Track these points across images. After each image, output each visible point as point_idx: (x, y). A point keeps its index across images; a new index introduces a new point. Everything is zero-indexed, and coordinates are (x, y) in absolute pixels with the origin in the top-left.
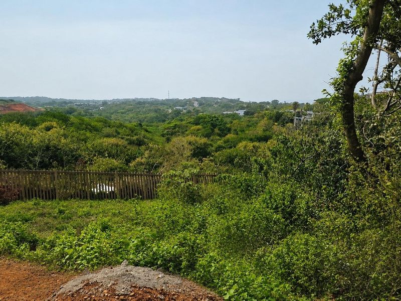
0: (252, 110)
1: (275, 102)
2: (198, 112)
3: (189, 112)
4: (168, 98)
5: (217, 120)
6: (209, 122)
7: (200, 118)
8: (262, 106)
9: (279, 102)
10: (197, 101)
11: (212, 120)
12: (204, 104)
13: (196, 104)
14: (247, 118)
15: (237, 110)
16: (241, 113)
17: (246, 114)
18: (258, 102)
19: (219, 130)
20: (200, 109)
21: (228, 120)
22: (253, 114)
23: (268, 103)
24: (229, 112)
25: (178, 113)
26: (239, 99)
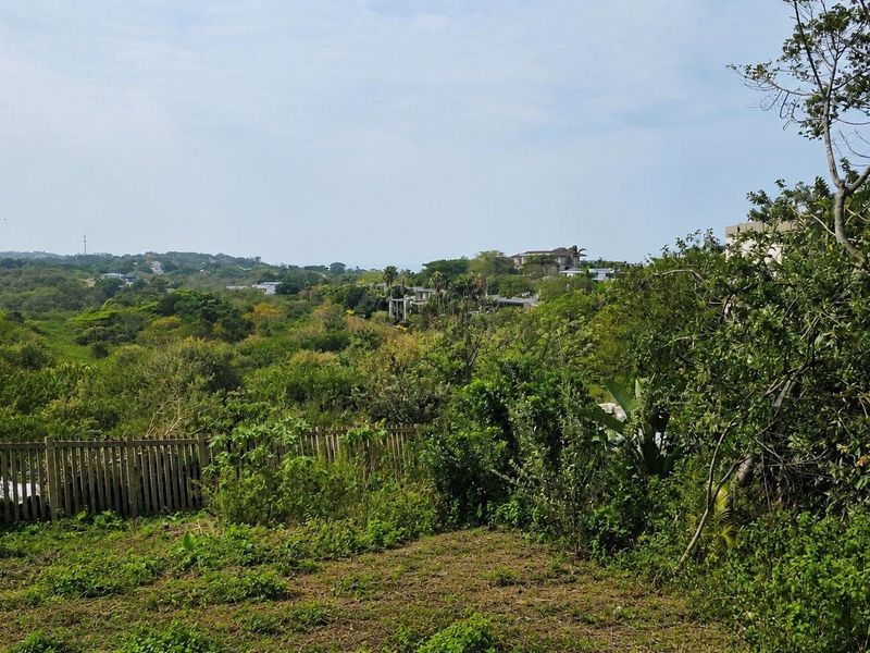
0: (293, 283)
1: (338, 268)
2: (161, 285)
3: (141, 284)
4: (82, 253)
5: (217, 302)
6: (197, 308)
7: (174, 299)
8: (312, 271)
9: (346, 268)
10: (158, 260)
11: (205, 304)
12: (175, 268)
13: (157, 268)
14: (284, 301)
15: (259, 283)
16: (270, 289)
17: (281, 291)
18: (302, 265)
19: (223, 326)
20: (166, 279)
21: (238, 303)
22: (295, 291)
23: (322, 268)
24: (241, 288)
25: (111, 289)
26: (258, 258)
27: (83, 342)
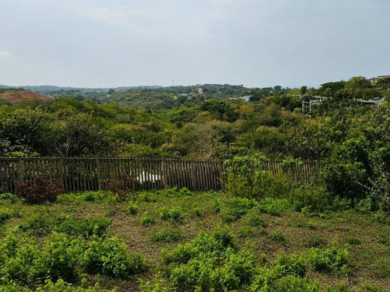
0: (256, 95)
1: (278, 88)
2: (202, 99)
3: (194, 98)
4: (172, 85)
5: (224, 105)
6: (216, 108)
7: (207, 104)
8: (266, 91)
9: (282, 88)
10: (200, 88)
11: (219, 106)
12: (208, 91)
13: (200, 91)
14: (252, 104)
15: (242, 96)
16: (247, 98)
17: (251, 99)
19: (227, 115)
20: (204, 96)
21: (233, 106)
22: (258, 99)
23: (270, 89)
24: (234, 99)
25: (183, 100)
26: (242, 85)
27: (173, 122)
